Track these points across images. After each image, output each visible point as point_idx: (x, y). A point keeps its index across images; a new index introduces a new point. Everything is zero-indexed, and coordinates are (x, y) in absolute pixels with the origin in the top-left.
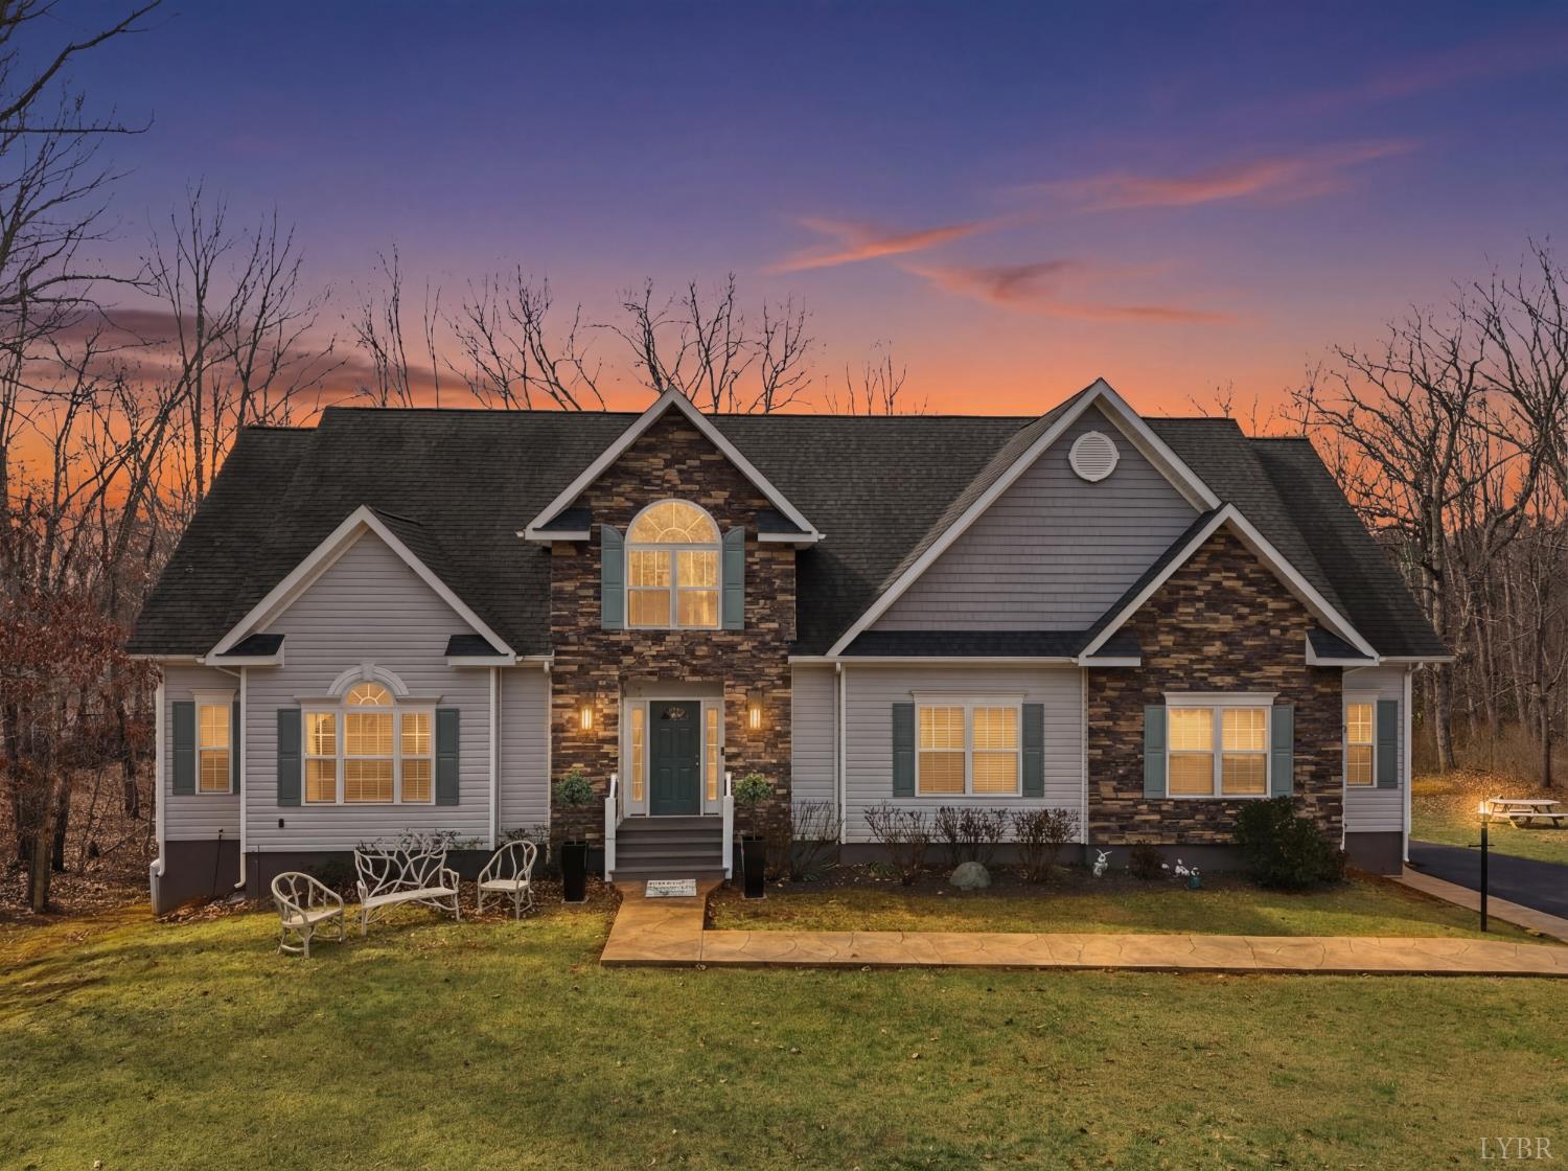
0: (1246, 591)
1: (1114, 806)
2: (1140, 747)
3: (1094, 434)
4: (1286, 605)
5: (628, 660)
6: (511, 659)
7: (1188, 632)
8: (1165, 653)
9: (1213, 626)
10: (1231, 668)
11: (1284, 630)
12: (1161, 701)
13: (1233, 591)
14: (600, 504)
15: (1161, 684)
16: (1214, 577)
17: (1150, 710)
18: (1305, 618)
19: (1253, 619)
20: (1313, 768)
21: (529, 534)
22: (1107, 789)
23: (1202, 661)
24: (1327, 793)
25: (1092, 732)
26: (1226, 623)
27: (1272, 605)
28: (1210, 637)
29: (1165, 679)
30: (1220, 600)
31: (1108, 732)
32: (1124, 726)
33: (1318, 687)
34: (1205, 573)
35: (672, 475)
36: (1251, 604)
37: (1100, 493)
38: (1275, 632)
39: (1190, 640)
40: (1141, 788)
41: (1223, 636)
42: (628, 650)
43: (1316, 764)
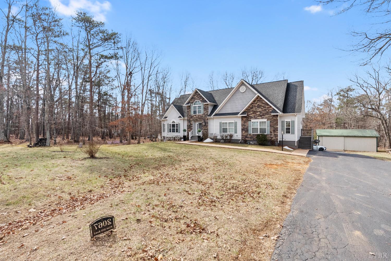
0: (263, 105)
1: (245, 135)
2: (248, 127)
3: (243, 86)
4: (269, 107)
5: (193, 118)
6: (183, 118)
7: (254, 111)
8: (251, 114)
9: (258, 110)
10: (261, 116)
11: (269, 110)
12: (251, 121)
13: (261, 105)
14: (191, 102)
15: (251, 119)
16: (258, 103)
17: (249, 122)
18: (272, 108)
19: (264, 109)
20: (273, 130)
21: (184, 105)
22: (244, 132)
23: (257, 115)
24: (276, 133)
25: (242, 125)
26: (260, 110)
27: (267, 106)
28: (257, 112)
29: (251, 117)
30: (259, 106)
31: (244, 125)
32: (246, 124)
33: (274, 118)
34: (257, 103)
35: (197, 98)
36: (264, 107)
37: (244, 94)
38: (267, 110)
39: (255, 112)
40: (248, 132)
41: (260, 111)
42: (193, 117)
43: (274, 129)
